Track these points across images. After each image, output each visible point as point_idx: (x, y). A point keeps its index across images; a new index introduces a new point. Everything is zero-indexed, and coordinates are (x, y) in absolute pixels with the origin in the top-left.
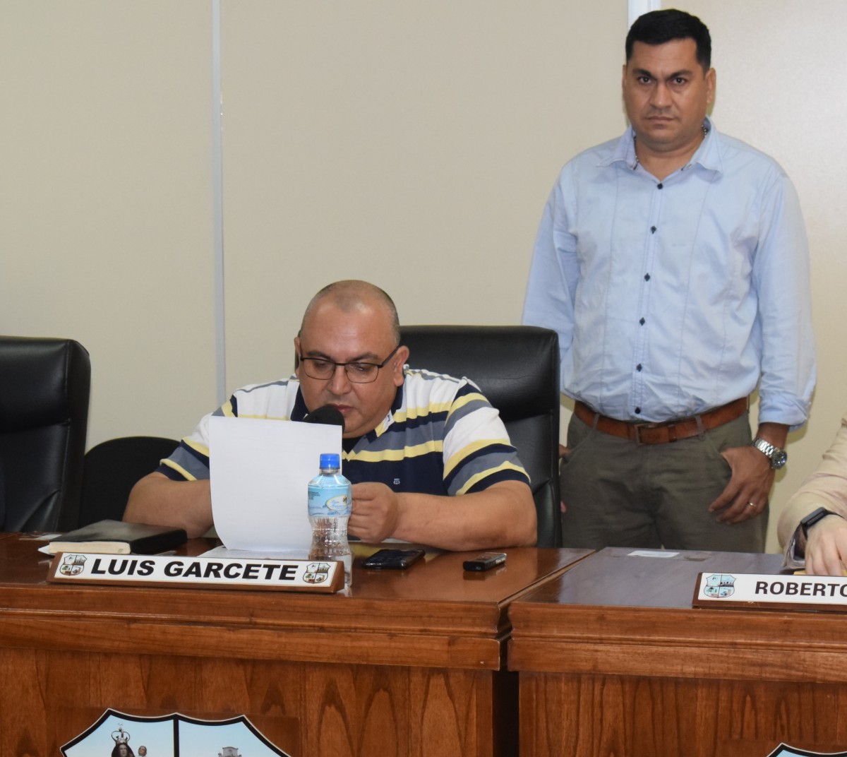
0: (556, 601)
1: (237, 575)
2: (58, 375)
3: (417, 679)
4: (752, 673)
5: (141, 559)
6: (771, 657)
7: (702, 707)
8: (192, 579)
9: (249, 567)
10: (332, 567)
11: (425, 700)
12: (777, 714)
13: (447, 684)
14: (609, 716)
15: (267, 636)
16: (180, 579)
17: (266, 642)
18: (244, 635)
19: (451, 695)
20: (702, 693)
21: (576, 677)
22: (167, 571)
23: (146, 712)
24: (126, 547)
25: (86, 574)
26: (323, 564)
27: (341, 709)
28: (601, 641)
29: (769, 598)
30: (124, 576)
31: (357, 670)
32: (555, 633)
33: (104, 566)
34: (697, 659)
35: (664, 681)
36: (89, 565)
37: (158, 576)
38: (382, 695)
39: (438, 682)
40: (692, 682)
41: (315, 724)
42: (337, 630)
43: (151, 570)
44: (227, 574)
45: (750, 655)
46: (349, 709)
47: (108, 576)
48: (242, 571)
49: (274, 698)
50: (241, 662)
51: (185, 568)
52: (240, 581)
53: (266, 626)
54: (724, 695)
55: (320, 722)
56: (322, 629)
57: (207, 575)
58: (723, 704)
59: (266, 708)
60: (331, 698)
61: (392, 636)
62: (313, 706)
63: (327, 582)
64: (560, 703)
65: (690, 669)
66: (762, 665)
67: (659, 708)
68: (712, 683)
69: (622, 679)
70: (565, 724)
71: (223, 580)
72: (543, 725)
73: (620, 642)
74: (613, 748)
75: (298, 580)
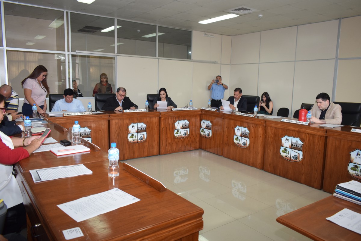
3: (259, 126)
4: (284, 128)
6: (286, 127)
7: (280, 131)
8: (244, 115)
9: (248, 115)
10: (254, 116)
11: (259, 128)
12: (286, 132)
14: (273, 131)
15: (248, 121)
20: (280, 130)
21: (271, 127)
23: (240, 126)
25: (237, 114)
31: (255, 124)
32: (269, 123)
37: (242, 115)
38: (256, 127)
39: (260, 126)
41: (251, 129)
42: (254, 121)
45: (284, 127)
46: (254, 127)
49: (249, 126)
50: (247, 123)
56: (252, 120)
60: (253, 127)
61: (257, 121)
62: (251, 127)
64: (269, 129)
65: (279, 127)
67: (277, 130)
68: (281, 129)
69: (274, 127)
70: (270, 131)
71: (246, 116)
72: (268, 131)
73: (274, 124)
74: (273, 134)
75: (251, 116)
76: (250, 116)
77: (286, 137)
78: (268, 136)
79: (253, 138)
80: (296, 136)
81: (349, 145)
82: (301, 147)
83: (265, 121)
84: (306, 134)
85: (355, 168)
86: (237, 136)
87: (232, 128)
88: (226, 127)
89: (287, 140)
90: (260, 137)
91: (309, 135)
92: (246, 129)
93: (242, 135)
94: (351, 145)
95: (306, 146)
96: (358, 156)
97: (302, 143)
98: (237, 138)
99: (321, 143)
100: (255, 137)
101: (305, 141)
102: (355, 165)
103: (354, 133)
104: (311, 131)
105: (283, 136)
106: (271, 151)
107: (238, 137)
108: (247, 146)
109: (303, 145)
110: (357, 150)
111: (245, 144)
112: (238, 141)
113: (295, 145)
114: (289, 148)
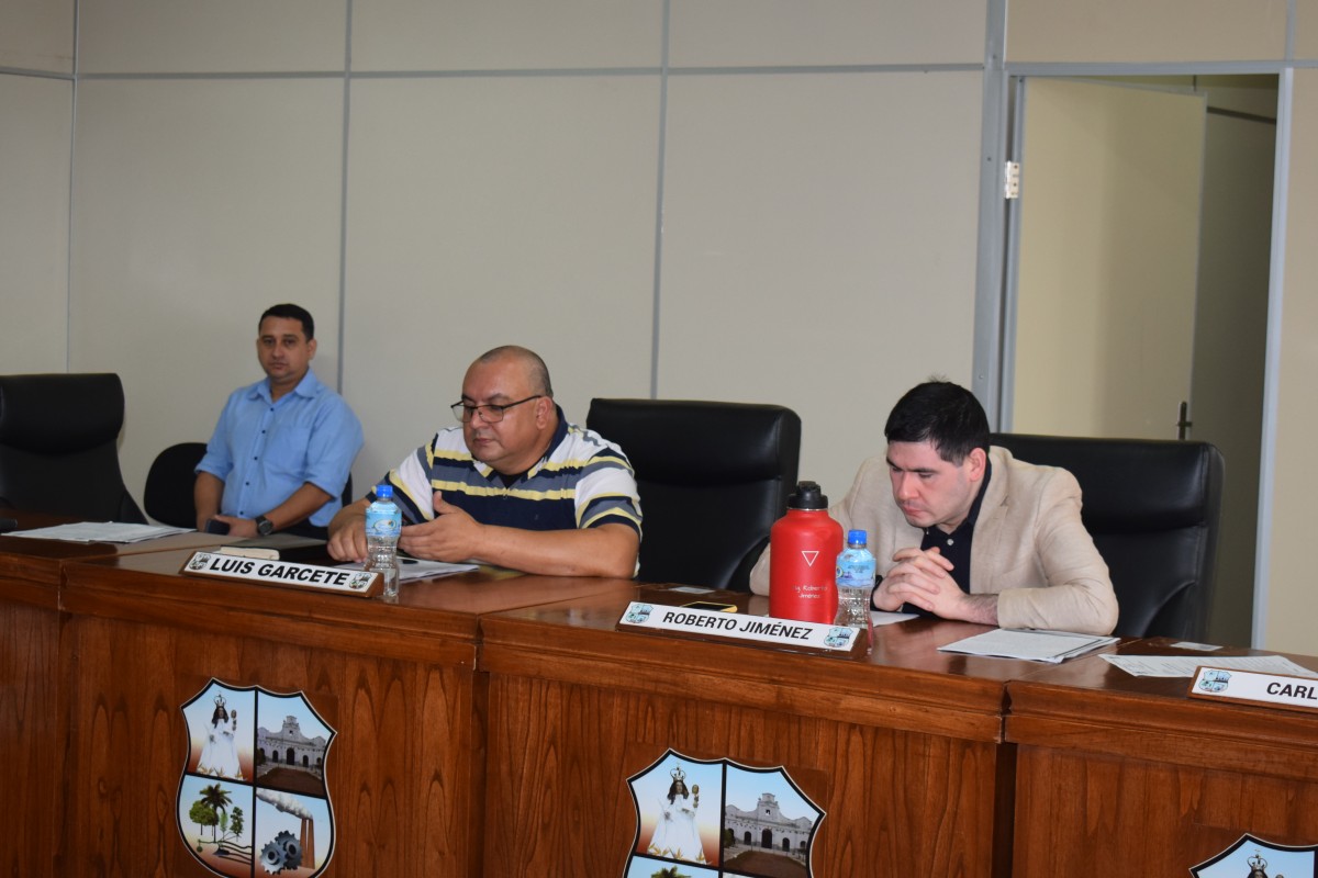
1: (306, 578)
3: (421, 672)
4: (650, 687)
6: (665, 676)
7: (617, 713)
8: (275, 579)
9: (315, 574)
10: (373, 576)
11: (426, 690)
12: (671, 722)
13: (441, 677)
14: (551, 714)
15: (318, 629)
16: (267, 578)
17: (317, 633)
18: (303, 627)
19: (443, 687)
20: (617, 701)
21: (529, 679)
22: (260, 573)
23: (237, 683)
25: (206, 570)
27: (368, 692)
28: (545, 652)
29: (672, 626)
30: (231, 574)
31: (380, 661)
32: (514, 643)
33: (219, 565)
34: (611, 672)
35: (589, 688)
36: (210, 563)
38: (397, 683)
39: (435, 675)
40: (610, 691)
41: (351, 702)
42: (367, 627)
43: (250, 569)
44: (299, 578)
45: (651, 674)
46: (374, 689)
47: (220, 573)
48: (310, 575)
49: (324, 680)
50: (304, 648)
51: (273, 570)
52: (306, 583)
53: (319, 621)
54: (632, 704)
55: (354, 702)
56: (356, 626)
57: (286, 577)
58: (632, 712)
59: (318, 688)
60: (362, 683)
61: (402, 634)
62: (350, 689)
64: (517, 701)
65: (606, 680)
66: (657, 681)
67: (586, 710)
68: (625, 693)
69: (561, 685)
70: (521, 718)
71: (296, 581)
72: (505, 718)
73: (558, 654)
74: (553, 742)
75: (346, 586)
76: (331, 585)
77: (671, 766)
78: (504, 768)
79: (364, 787)
80: (758, 758)
81: (1184, 811)
82: (805, 848)
83: (479, 631)
84: (844, 734)
86: (205, 784)
87: (160, 704)
88: (100, 701)
89: (685, 794)
90: (437, 777)
91: (869, 736)
92: (297, 707)
93: (264, 770)
94: (1200, 802)
95: (849, 838)
97: (813, 816)
98: (215, 797)
99: (964, 802)
100: (389, 781)
101: (836, 799)
103: (1219, 709)
104: (880, 706)
105: (646, 760)
107: (224, 786)
108: (314, 871)
109: (821, 831)
110: (1248, 843)
111: (292, 849)
112: (224, 833)
113: (752, 831)
114: (704, 862)
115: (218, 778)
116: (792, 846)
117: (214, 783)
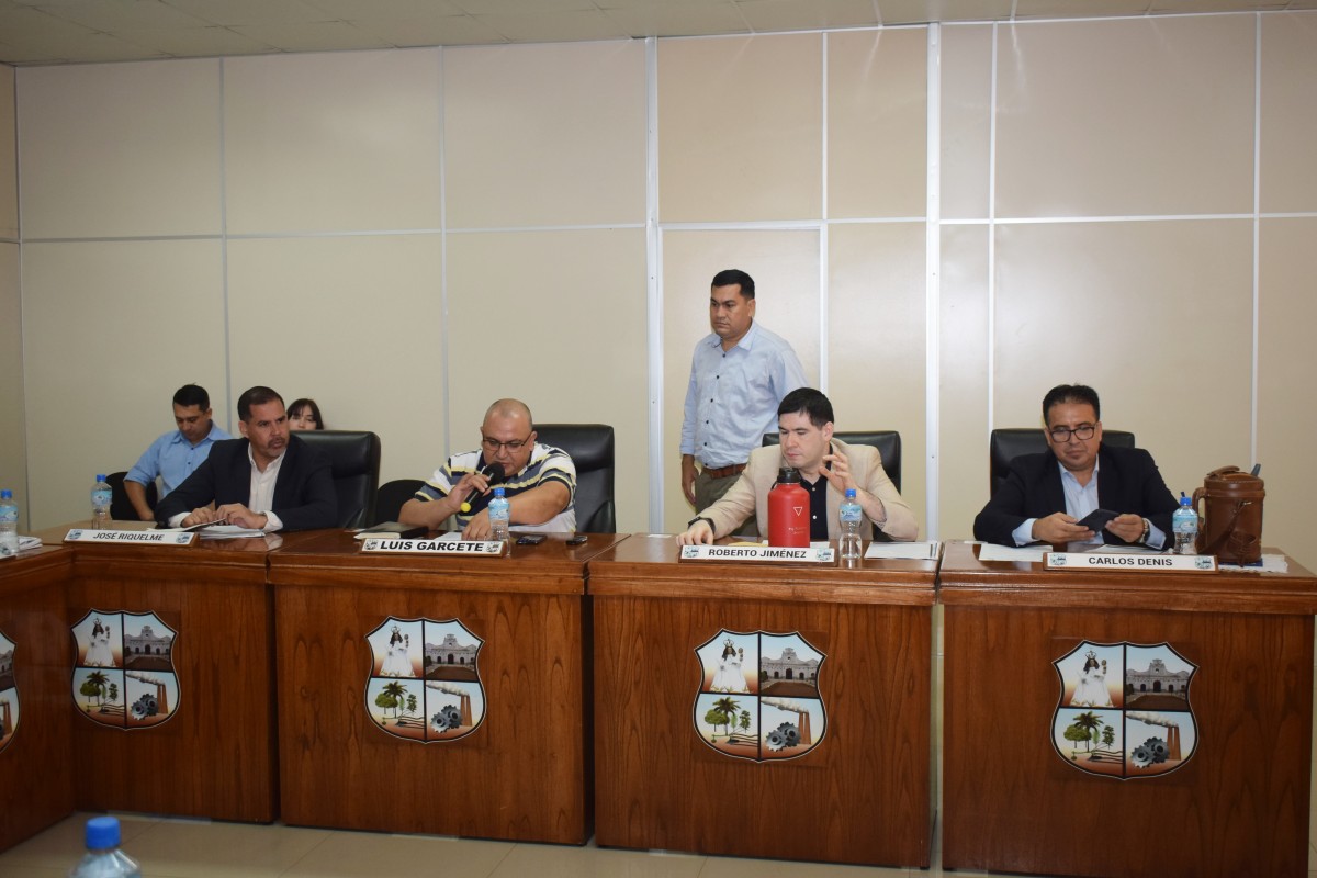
0: (612, 560)
1: (454, 548)
2: (364, 449)
3: (543, 599)
4: (708, 594)
5: (405, 541)
6: (716, 586)
7: (683, 611)
8: (431, 551)
9: (459, 545)
10: (501, 544)
11: (547, 610)
12: (720, 613)
13: (558, 601)
14: (638, 616)
15: (468, 579)
16: (425, 551)
17: (468, 582)
18: (458, 579)
19: (560, 607)
20: (684, 605)
21: (621, 597)
22: (418, 547)
23: (409, 617)
24: (398, 535)
25: (378, 549)
26: (496, 543)
27: (505, 614)
28: (634, 579)
29: (716, 557)
30: (397, 550)
31: (513, 595)
32: (611, 576)
33: (387, 545)
34: (681, 588)
35: (665, 599)
36: (380, 544)
37: (414, 549)
38: (526, 608)
39: (554, 600)
40: (679, 599)
41: (492, 620)
42: (504, 575)
43: (410, 547)
44: (448, 548)
45: (706, 586)
46: (509, 615)
47: (389, 550)
48: (456, 547)
49: (472, 609)
50: (456, 592)
51: (427, 546)
52: (455, 551)
53: (468, 574)
54: (694, 606)
55: (495, 621)
56: (496, 575)
57: (438, 549)
58: (694, 610)
59: (468, 615)
60: (500, 609)
61: (530, 578)
62: (492, 613)
63: (498, 552)
64: (614, 610)
65: (677, 593)
66: (713, 590)
67: (662, 611)
68: (688, 599)
69: (644, 598)
70: (616, 620)
71: (447, 551)
72: (605, 622)
73: (644, 579)
74: (640, 632)
75: (484, 551)
76: (473, 551)
77: (723, 639)
78: (607, 651)
79: (505, 672)
80: (780, 628)
81: (1046, 631)
82: (814, 677)
84: (834, 609)
85: (1084, 728)
87: (347, 636)
88: (300, 638)
89: (734, 653)
90: (558, 661)
91: (851, 610)
92: (455, 629)
94: (1055, 626)
95: (841, 668)
96: (1092, 670)
97: (818, 658)
98: (395, 690)
99: (913, 640)
100: (522, 667)
101: (832, 645)
102: (1083, 716)
104: (859, 591)
105: (708, 637)
106: (634, 727)
108: (471, 728)
109: (823, 666)
110: (1086, 645)
111: (455, 716)
112: (402, 712)
113: (779, 671)
114: (748, 692)
115: (397, 678)
116: (805, 677)
117: (393, 681)
